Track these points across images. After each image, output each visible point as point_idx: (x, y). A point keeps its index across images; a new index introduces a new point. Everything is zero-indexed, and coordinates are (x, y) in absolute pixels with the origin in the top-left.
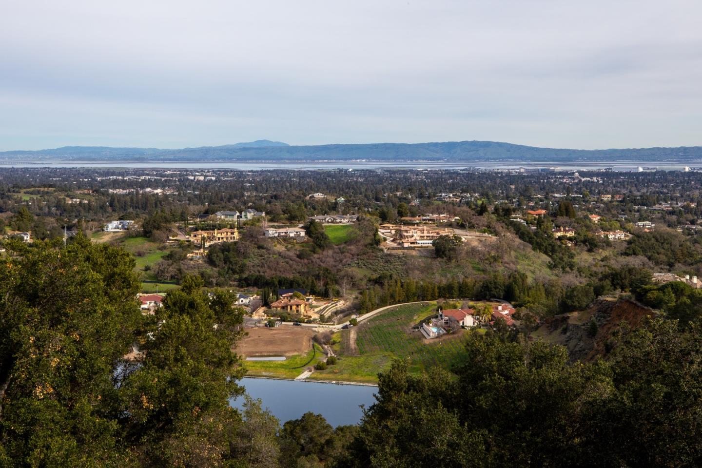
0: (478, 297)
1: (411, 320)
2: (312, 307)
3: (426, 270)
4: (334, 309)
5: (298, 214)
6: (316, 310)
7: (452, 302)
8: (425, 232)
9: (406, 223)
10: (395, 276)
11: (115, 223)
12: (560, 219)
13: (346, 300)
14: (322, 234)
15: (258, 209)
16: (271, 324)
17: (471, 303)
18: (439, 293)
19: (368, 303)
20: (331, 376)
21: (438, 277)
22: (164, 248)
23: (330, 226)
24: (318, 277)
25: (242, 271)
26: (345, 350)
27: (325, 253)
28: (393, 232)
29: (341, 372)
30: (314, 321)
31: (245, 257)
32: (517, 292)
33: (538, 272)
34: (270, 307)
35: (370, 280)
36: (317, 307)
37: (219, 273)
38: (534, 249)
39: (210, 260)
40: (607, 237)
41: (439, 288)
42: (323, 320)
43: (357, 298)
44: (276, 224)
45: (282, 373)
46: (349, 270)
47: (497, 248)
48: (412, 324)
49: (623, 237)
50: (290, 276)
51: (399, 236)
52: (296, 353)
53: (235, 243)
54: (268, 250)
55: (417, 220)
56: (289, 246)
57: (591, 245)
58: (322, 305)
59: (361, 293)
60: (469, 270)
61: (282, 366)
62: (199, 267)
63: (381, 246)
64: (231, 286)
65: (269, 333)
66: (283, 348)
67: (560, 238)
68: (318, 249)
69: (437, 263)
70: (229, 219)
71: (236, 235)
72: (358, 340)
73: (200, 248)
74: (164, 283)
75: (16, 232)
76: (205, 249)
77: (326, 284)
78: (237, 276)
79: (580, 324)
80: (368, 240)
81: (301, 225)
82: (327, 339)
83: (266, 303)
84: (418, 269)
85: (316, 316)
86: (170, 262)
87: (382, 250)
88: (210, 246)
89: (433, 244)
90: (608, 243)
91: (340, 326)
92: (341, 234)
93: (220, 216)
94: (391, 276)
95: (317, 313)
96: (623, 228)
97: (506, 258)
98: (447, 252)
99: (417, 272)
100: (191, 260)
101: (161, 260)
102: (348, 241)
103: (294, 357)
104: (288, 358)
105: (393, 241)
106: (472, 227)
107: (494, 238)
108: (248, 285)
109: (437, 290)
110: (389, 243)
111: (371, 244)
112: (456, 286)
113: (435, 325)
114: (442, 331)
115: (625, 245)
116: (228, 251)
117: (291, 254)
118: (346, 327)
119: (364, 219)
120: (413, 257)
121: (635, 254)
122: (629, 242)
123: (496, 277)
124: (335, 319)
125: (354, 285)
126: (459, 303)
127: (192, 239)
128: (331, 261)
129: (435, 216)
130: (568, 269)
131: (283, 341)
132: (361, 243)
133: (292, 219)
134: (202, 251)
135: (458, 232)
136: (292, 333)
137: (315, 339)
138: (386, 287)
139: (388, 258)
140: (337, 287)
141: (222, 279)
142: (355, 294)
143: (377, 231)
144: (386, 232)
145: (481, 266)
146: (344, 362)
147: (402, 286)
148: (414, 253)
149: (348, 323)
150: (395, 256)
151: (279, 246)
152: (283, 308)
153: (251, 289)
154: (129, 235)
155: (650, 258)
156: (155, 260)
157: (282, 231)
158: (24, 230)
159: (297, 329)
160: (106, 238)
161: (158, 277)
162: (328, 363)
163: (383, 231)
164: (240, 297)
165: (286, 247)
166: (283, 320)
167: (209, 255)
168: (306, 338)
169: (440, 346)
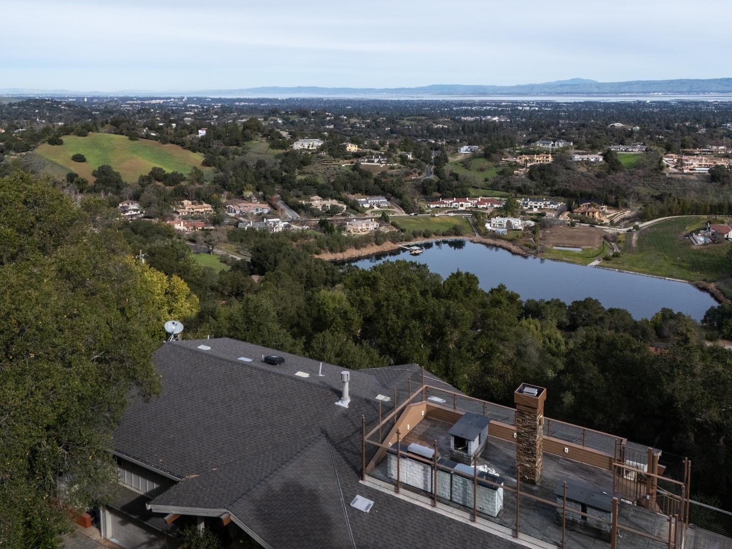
1: (684, 229)
2: (604, 214)
3: (703, 191)
4: (622, 216)
5: (599, 145)
6: (608, 216)
7: (719, 217)
8: (703, 161)
9: (687, 154)
10: (673, 195)
11: (466, 147)
13: (632, 211)
14: (616, 161)
15: (568, 140)
16: (573, 225)
18: (711, 210)
19: (650, 214)
20: (615, 265)
21: (711, 198)
22: (499, 166)
23: (623, 154)
24: (611, 192)
25: (553, 185)
26: (627, 247)
27: (618, 174)
28: (675, 160)
29: (623, 263)
30: (605, 224)
31: (556, 175)
34: (572, 212)
35: (652, 197)
36: (608, 214)
37: (537, 186)
39: (530, 176)
41: (711, 206)
42: (612, 224)
43: (641, 209)
44: (580, 151)
45: (579, 259)
46: (636, 188)
48: (684, 233)
50: (589, 190)
51: (680, 164)
52: (589, 247)
53: (549, 165)
54: (573, 170)
55: (697, 151)
56: (590, 168)
58: (613, 213)
59: (644, 206)
61: (578, 255)
62: (522, 180)
63: (664, 171)
64: (544, 195)
65: (571, 231)
66: (581, 242)
68: (612, 172)
69: (711, 187)
70: (546, 146)
71: (550, 159)
72: (638, 241)
73: (523, 167)
74: (497, 190)
75: (403, 152)
76: (527, 168)
77: (617, 198)
78: (549, 188)
80: (654, 166)
81: (600, 153)
82: (615, 238)
83: (570, 209)
84: (694, 190)
85: (606, 221)
86: (502, 176)
87: (665, 174)
88: (530, 166)
89: (709, 171)
91: (626, 230)
92: (632, 160)
93: (539, 144)
94: (670, 195)
95: (608, 218)
98: (721, 179)
99: (693, 193)
100: (517, 175)
101: (496, 175)
102: (637, 166)
103: (588, 250)
104: (583, 249)
105: (675, 167)
108: (557, 195)
109: (708, 208)
110: (671, 169)
111: (656, 170)
112: (726, 206)
113: (704, 236)
114: (709, 240)
116: (544, 170)
117: (591, 174)
118: (630, 231)
119: (651, 150)
120: (691, 180)
124: (622, 224)
125: (639, 199)
126: (727, 219)
127: (518, 161)
128: (622, 181)
129: (715, 148)
131: (581, 238)
132: (648, 168)
133: (593, 148)
134: (524, 169)
136: (588, 232)
137: (605, 238)
138: (665, 203)
139: (669, 181)
140: (625, 200)
141: (538, 190)
142: (640, 206)
143: (661, 159)
144: (669, 161)
146: (625, 256)
147: (679, 203)
148: (692, 177)
149: (632, 228)
150: (675, 179)
151: (582, 168)
152: (582, 213)
153: (559, 198)
154: (475, 156)
156: (492, 174)
157: (585, 157)
158: (408, 151)
159: (592, 229)
160: (459, 158)
161: (493, 187)
162: (613, 256)
163: (667, 159)
164: (551, 204)
165: (587, 169)
166: (582, 222)
167: (530, 172)
168: (598, 236)
169: (705, 251)
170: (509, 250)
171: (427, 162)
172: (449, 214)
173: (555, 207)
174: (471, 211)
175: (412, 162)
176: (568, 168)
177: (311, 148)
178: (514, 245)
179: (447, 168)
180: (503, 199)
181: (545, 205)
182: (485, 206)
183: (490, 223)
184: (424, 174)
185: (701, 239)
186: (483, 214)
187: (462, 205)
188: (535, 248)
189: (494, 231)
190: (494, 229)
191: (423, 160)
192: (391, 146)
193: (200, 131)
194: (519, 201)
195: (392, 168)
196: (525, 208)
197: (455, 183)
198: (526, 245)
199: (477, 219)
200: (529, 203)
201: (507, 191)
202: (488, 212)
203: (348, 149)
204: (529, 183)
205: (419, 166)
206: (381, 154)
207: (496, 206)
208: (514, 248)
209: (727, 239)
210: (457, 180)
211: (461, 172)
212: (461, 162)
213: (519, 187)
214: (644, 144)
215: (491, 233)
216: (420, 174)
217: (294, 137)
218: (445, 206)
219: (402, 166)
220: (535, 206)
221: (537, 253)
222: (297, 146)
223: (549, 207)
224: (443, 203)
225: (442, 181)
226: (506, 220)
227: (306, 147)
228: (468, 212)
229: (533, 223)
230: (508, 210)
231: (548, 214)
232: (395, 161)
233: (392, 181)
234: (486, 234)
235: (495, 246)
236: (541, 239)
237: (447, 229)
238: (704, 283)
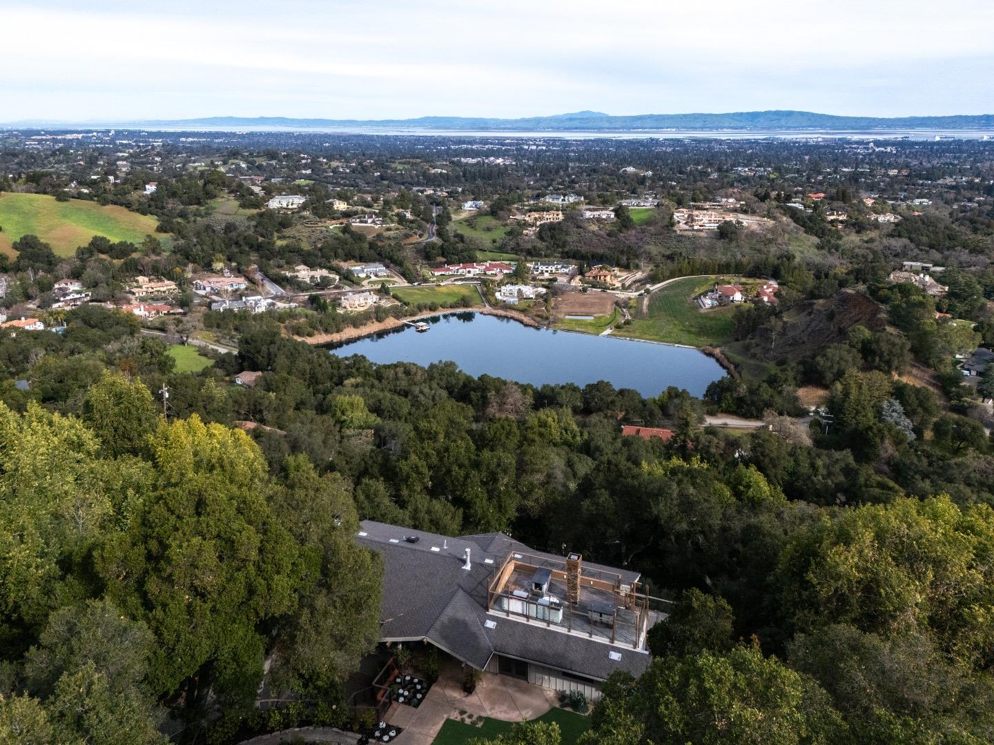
0: (750, 275)
1: (693, 291)
2: (616, 276)
3: (711, 249)
4: (634, 279)
5: (610, 199)
6: (620, 279)
7: (726, 278)
8: (713, 216)
9: (698, 208)
10: (684, 254)
11: (470, 203)
12: (836, 204)
13: (643, 272)
14: (628, 217)
15: (578, 194)
16: (584, 290)
17: (743, 280)
18: (719, 269)
19: (661, 276)
20: (626, 334)
21: (719, 256)
22: (506, 225)
23: (635, 210)
24: (622, 252)
25: (564, 246)
26: (638, 314)
27: (629, 232)
28: (686, 216)
29: (634, 331)
30: (617, 289)
31: (567, 235)
32: (783, 272)
33: (806, 252)
34: (584, 276)
35: (663, 256)
36: (619, 277)
37: (547, 247)
38: (806, 232)
39: (540, 236)
40: (876, 220)
41: (719, 265)
42: (624, 288)
43: (652, 270)
44: (592, 207)
45: (591, 329)
46: (648, 247)
47: (772, 231)
48: (693, 296)
49: (892, 220)
50: (601, 251)
51: (691, 219)
52: (601, 315)
53: (560, 223)
54: (584, 229)
55: (707, 205)
56: (601, 226)
57: (859, 227)
58: (624, 275)
59: (656, 266)
60: (746, 250)
61: (591, 324)
62: (532, 241)
63: (675, 228)
64: (555, 257)
65: (583, 297)
66: (592, 310)
67: (832, 221)
68: (623, 229)
69: (720, 244)
70: (556, 201)
71: (561, 217)
72: (649, 306)
73: (533, 226)
74: (506, 253)
75: (401, 210)
76: (536, 227)
77: (628, 259)
78: (560, 250)
79: (822, 309)
80: (666, 222)
81: (611, 208)
82: (625, 304)
83: (581, 273)
84: (703, 248)
85: (618, 285)
86: (511, 237)
87: (675, 231)
88: (541, 225)
89: (718, 227)
90: (876, 225)
91: (637, 293)
92: (644, 216)
93: (549, 199)
94: (681, 254)
95: (620, 281)
96: (894, 210)
97: (780, 241)
98: (729, 235)
99: (702, 251)
100: (526, 235)
101: (504, 235)
102: (649, 222)
103: (600, 318)
104: (595, 317)
105: (686, 223)
106: (754, 213)
107: (772, 222)
108: (569, 257)
109: (717, 267)
110: (682, 226)
111: (667, 226)
112: (733, 265)
113: (711, 299)
114: (716, 303)
115: (893, 227)
116: (554, 229)
117: (602, 233)
118: (641, 295)
119: (663, 205)
120: (700, 237)
121: (900, 236)
122: (897, 225)
123: (767, 259)
124: (634, 287)
125: (650, 259)
126: (733, 278)
127: (527, 219)
128: (633, 239)
129: (724, 200)
130: (833, 250)
131: (593, 304)
132: (659, 224)
133: (605, 203)
134: (534, 228)
135: (741, 216)
136: (599, 298)
137: (617, 303)
138: (676, 262)
139: (680, 239)
140: (637, 261)
141: (549, 251)
142: (651, 266)
143: (673, 214)
144: (680, 216)
145: (758, 247)
146: (637, 323)
147: (689, 263)
148: (702, 234)
149: (643, 291)
150: (685, 237)
151: (593, 226)
152: (594, 277)
153: (571, 260)
154: (480, 213)
155: (911, 240)
156: (499, 234)
157: (596, 213)
158: (405, 208)
159: (604, 295)
160: (464, 215)
161: (502, 249)
162: (625, 323)
163: (678, 214)
164: (562, 267)
165: (599, 227)
166: (594, 287)
167: (540, 232)
168: (610, 302)
169: (712, 315)
170: (521, 322)
171: (427, 221)
172: (456, 283)
173: (567, 270)
174: (480, 278)
175: (412, 222)
176: (579, 227)
177: (290, 207)
178: (525, 316)
179: (451, 227)
180: (512, 263)
181: (557, 269)
182: (494, 272)
183: (500, 291)
184: (426, 236)
185: (708, 302)
186: (493, 282)
187: (469, 272)
188: (547, 318)
189: (504, 301)
190: (505, 299)
191: (422, 219)
192: (386, 202)
193: (147, 186)
194: (528, 265)
195: (389, 229)
196: (535, 273)
197: (460, 246)
198: (538, 316)
199: (486, 288)
200: (540, 268)
201: (516, 254)
202: (498, 278)
203: (335, 207)
204: (540, 244)
205: (420, 227)
206: (375, 213)
207: (505, 271)
208: (526, 320)
209: (732, 301)
210: (463, 242)
211: (467, 232)
212: (466, 221)
213: (529, 249)
214: (655, 198)
215: (502, 304)
216: (421, 236)
217: (270, 192)
218: (450, 273)
219: (401, 227)
220: (546, 271)
221: (549, 324)
222: (274, 204)
223: (560, 272)
224: (448, 269)
225: (446, 244)
226: (517, 287)
227: (285, 206)
228: (476, 279)
229: (544, 290)
230: (518, 276)
231: (560, 279)
232: (392, 221)
233: (390, 245)
234: (496, 304)
235: (506, 317)
236: (553, 308)
237: (455, 300)
238: (710, 348)
